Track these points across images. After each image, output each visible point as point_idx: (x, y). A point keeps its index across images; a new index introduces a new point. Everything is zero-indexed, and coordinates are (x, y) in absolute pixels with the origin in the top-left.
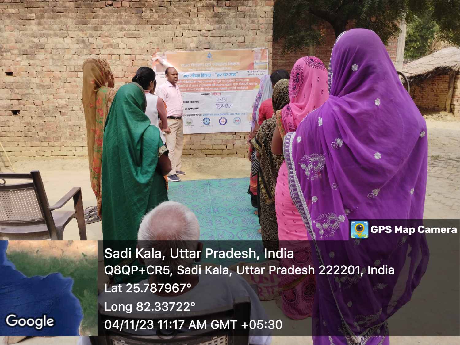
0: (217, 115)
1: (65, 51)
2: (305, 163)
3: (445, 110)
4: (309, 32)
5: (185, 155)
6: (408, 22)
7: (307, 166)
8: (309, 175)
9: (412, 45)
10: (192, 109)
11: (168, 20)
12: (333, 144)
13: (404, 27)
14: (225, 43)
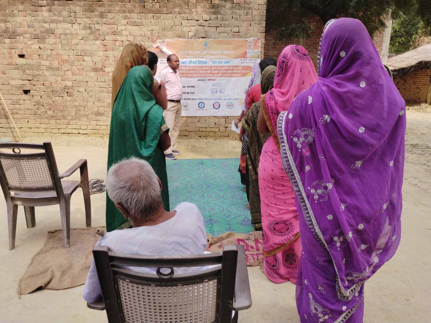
0: (211, 99)
1: (73, 36)
2: (297, 137)
3: (426, 102)
4: (300, 24)
5: (181, 136)
6: (393, 18)
7: (299, 139)
8: (300, 148)
9: (398, 40)
10: (188, 93)
11: (169, 10)
12: (322, 120)
13: (389, 22)
14: (221, 32)
